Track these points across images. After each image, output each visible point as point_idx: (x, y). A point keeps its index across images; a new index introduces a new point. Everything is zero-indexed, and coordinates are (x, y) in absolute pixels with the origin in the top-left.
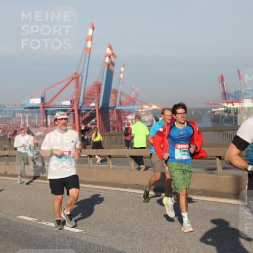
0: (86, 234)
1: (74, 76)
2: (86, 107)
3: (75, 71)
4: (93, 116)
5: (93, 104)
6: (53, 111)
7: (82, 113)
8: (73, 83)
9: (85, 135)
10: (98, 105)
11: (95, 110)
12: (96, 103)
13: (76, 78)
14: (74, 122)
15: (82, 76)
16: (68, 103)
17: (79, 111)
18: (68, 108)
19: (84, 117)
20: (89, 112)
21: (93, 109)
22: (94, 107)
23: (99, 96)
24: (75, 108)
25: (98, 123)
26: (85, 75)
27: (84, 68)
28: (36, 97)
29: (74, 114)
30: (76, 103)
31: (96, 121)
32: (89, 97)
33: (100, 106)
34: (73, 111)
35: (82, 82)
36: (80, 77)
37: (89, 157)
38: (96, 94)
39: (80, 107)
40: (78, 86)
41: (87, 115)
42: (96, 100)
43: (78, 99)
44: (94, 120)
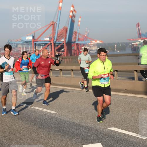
0: (58, 114)
1: (52, 24)
2: (58, 42)
3: (52, 21)
4: (62, 47)
5: (63, 40)
6: (40, 44)
7: (56, 45)
8: (51, 28)
9: (58, 58)
10: (66, 40)
11: (64, 44)
12: (64, 39)
13: (53, 24)
14: (52, 50)
15: (57, 23)
16: (48, 39)
17: (54, 44)
18: (48, 42)
19: (57, 48)
20: (60, 45)
21: (63, 43)
22: (63, 42)
23: (66, 35)
24: (52, 42)
25: (65, 51)
26: (58, 23)
27: (57, 18)
28: (29, 36)
29: (51, 46)
30: (53, 39)
31: (64, 50)
32: (60, 36)
33: (67, 41)
34: (51, 44)
35: (56, 27)
36: (55, 24)
37: (60, 70)
38: (64, 34)
39: (55, 42)
40: (54, 29)
41: (59, 46)
42: (64, 38)
43: (54, 37)
44: (63, 49)
